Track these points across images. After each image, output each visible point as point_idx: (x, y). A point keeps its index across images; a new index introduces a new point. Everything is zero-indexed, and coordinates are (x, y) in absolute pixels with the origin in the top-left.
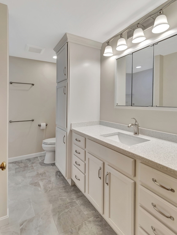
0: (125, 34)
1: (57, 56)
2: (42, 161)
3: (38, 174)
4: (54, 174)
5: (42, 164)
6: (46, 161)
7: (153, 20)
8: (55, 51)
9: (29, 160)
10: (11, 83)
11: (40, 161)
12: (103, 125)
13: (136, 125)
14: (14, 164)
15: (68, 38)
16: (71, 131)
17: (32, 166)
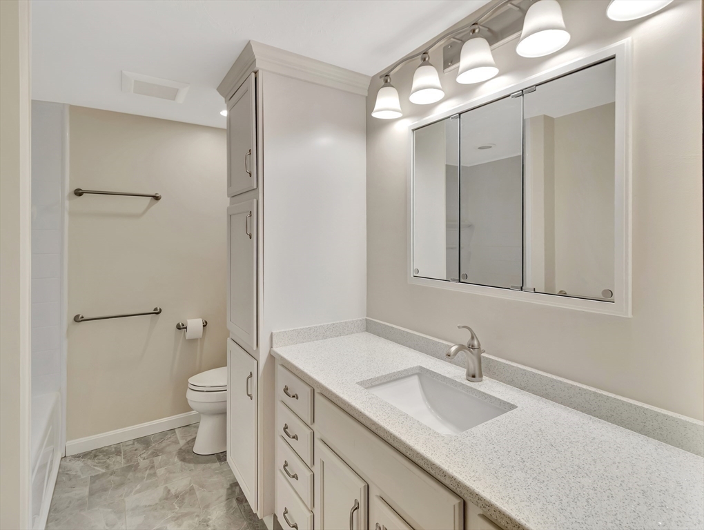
0: (436, 54)
1: (230, 110)
2: (188, 443)
3: (168, 497)
4: (223, 492)
5: (188, 455)
6: (202, 447)
7: (520, 14)
8: (222, 94)
9: (145, 441)
10: (79, 193)
11: (182, 442)
12: (374, 333)
13: (473, 347)
14: (89, 462)
15: (256, 57)
16: (272, 358)
17: (153, 467)
